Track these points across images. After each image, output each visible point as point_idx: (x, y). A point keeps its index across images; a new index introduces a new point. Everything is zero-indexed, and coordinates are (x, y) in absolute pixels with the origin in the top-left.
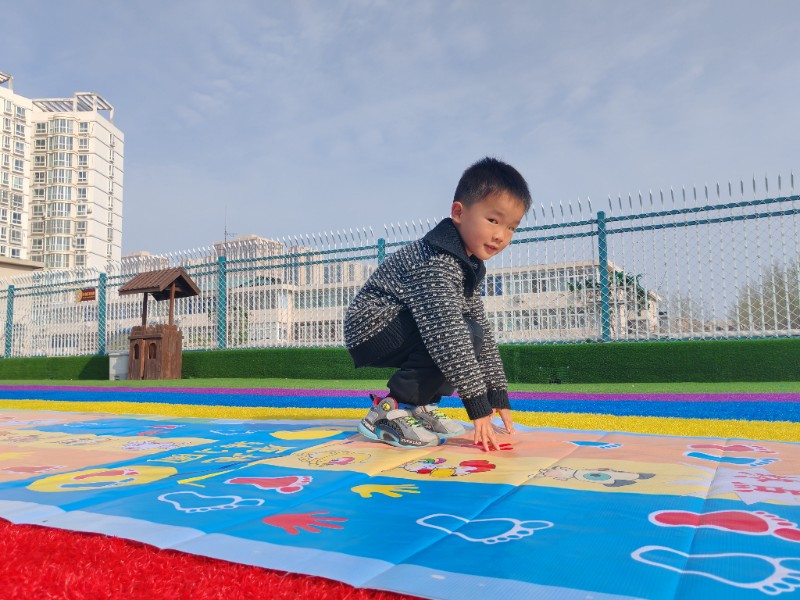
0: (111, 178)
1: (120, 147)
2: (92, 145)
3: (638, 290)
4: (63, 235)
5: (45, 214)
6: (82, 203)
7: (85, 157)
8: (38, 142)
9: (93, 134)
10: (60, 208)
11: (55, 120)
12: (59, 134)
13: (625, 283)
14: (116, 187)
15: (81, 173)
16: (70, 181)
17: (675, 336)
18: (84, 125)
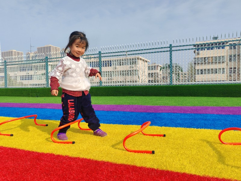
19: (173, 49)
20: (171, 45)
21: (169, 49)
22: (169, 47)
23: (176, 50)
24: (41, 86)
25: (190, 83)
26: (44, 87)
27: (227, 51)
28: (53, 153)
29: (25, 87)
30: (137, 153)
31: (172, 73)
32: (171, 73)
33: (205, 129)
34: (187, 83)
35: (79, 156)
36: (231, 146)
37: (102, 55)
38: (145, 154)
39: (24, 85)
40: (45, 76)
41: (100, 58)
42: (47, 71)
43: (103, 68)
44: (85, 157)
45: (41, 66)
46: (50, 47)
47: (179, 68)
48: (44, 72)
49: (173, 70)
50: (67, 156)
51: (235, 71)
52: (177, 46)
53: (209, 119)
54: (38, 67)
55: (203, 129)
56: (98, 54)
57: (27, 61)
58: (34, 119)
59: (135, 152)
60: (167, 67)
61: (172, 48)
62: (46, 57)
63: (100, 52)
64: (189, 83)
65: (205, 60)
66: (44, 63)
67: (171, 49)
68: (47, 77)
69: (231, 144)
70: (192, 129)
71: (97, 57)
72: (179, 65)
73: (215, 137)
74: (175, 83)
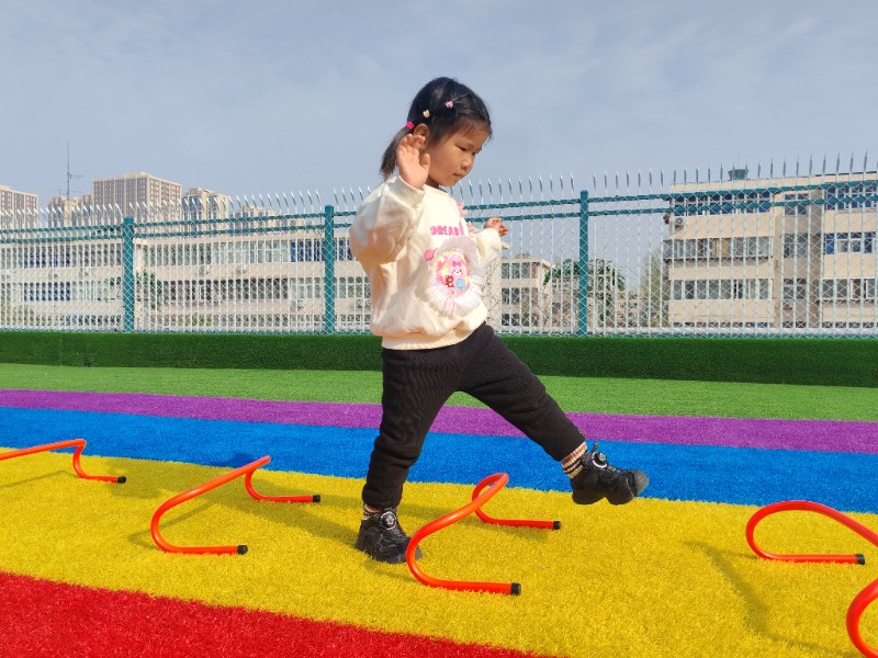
19: (592, 207)
20: (584, 194)
21: (577, 208)
22: (579, 201)
23: (601, 213)
24: (103, 326)
25: (649, 330)
26: (116, 330)
27: (778, 221)
28: (144, 590)
29: (42, 327)
30: (456, 592)
31: (585, 292)
32: (583, 294)
33: (701, 503)
34: (640, 330)
35: (241, 604)
36: (786, 565)
37: (337, 220)
38: (487, 593)
39: (38, 319)
40: (118, 290)
41: (329, 229)
42: (127, 272)
43: (338, 264)
44: (263, 607)
45: (106, 252)
46: (142, 182)
47: (611, 275)
48: (117, 271)
49: (589, 283)
50: (194, 603)
51: (804, 292)
52: (607, 199)
53: (713, 465)
54: (93, 253)
55: (692, 503)
56: (321, 215)
57: (52, 229)
58: (72, 455)
59: (450, 586)
60: (569, 272)
61: (590, 205)
62: (126, 220)
63: (329, 209)
64: (644, 330)
65: (702, 250)
66: (120, 241)
67: (585, 207)
68: (128, 295)
69: (786, 559)
70: (655, 500)
71: (318, 227)
72: (611, 264)
73: (733, 532)
74: (595, 328)
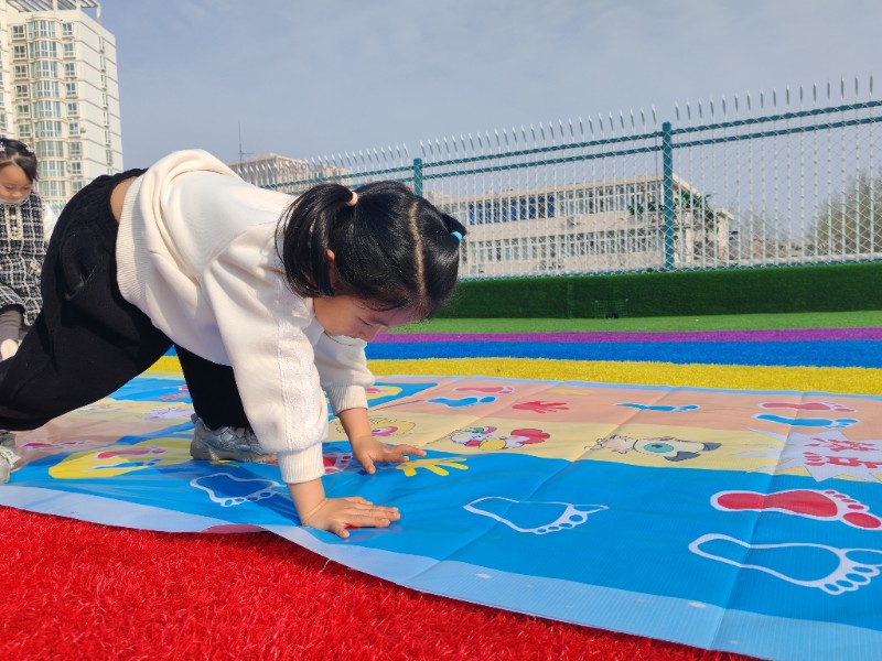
0: (105, 90)
1: (111, 53)
2: (79, 52)
3: (706, 212)
4: (56, 159)
5: (33, 135)
6: (73, 121)
7: (72, 66)
8: (17, 49)
9: (80, 38)
10: (50, 127)
11: (33, 22)
12: (40, 39)
13: (691, 204)
14: (110, 100)
15: (68, 85)
16: (57, 94)
17: (746, 263)
18: (68, 26)
